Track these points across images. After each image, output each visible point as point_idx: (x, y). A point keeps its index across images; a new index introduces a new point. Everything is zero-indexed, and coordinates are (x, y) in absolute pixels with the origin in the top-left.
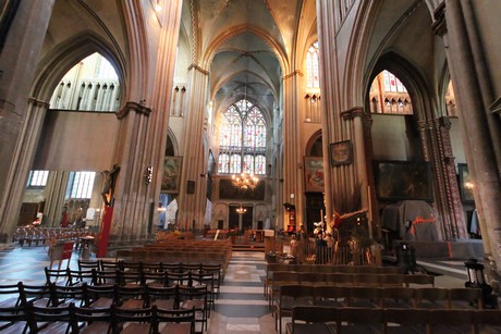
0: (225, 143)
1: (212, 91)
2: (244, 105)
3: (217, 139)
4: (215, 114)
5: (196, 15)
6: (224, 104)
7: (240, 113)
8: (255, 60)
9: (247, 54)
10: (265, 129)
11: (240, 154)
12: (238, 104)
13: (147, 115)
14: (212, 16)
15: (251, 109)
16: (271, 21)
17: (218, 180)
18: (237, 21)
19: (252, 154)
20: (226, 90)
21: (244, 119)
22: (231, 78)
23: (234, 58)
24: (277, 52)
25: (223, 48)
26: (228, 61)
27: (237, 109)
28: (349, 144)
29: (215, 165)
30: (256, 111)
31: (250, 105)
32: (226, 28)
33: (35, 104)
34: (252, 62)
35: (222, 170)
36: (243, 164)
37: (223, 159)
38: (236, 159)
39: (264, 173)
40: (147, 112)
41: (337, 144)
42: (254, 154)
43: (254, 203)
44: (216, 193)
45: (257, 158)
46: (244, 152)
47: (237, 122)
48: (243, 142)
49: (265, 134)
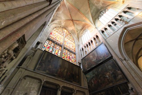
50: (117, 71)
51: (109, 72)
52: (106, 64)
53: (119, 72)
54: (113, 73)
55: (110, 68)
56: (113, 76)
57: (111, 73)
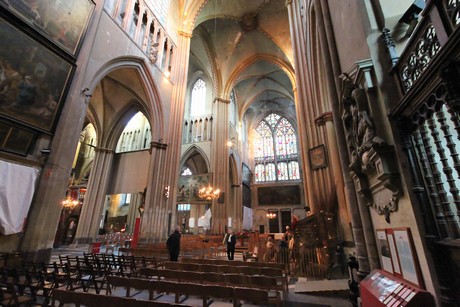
0: (259, 155)
1: (240, 114)
2: (273, 118)
3: (252, 153)
4: (247, 132)
5: (214, 61)
6: (255, 121)
7: (270, 127)
8: (272, 79)
9: (264, 77)
10: (294, 136)
11: (273, 162)
12: (267, 119)
13: (164, 149)
14: (227, 58)
15: (279, 121)
16: (275, 46)
17: (256, 188)
18: (247, 55)
19: (284, 161)
20: (255, 109)
21: (273, 131)
22: (255, 98)
23: (254, 83)
24: (285, 70)
25: (240, 79)
26: (249, 87)
27: (267, 124)
28: (324, 148)
29: (251, 175)
30: (284, 121)
31: (278, 117)
32: (239, 64)
33: (107, 152)
34: (270, 82)
35: (259, 179)
36: (277, 172)
37: (259, 169)
38: (271, 167)
39: (298, 177)
40: (164, 147)
41: (314, 148)
42: (287, 161)
43: (291, 208)
44: (255, 200)
45: (290, 165)
46: (277, 161)
47: (268, 135)
48: (275, 151)
49: (295, 142)
50: (51, 96)
51: (24, 75)
52: (36, 49)
53: (53, 104)
54: (33, 91)
55: (40, 72)
56: (24, 93)
57: (29, 83)
